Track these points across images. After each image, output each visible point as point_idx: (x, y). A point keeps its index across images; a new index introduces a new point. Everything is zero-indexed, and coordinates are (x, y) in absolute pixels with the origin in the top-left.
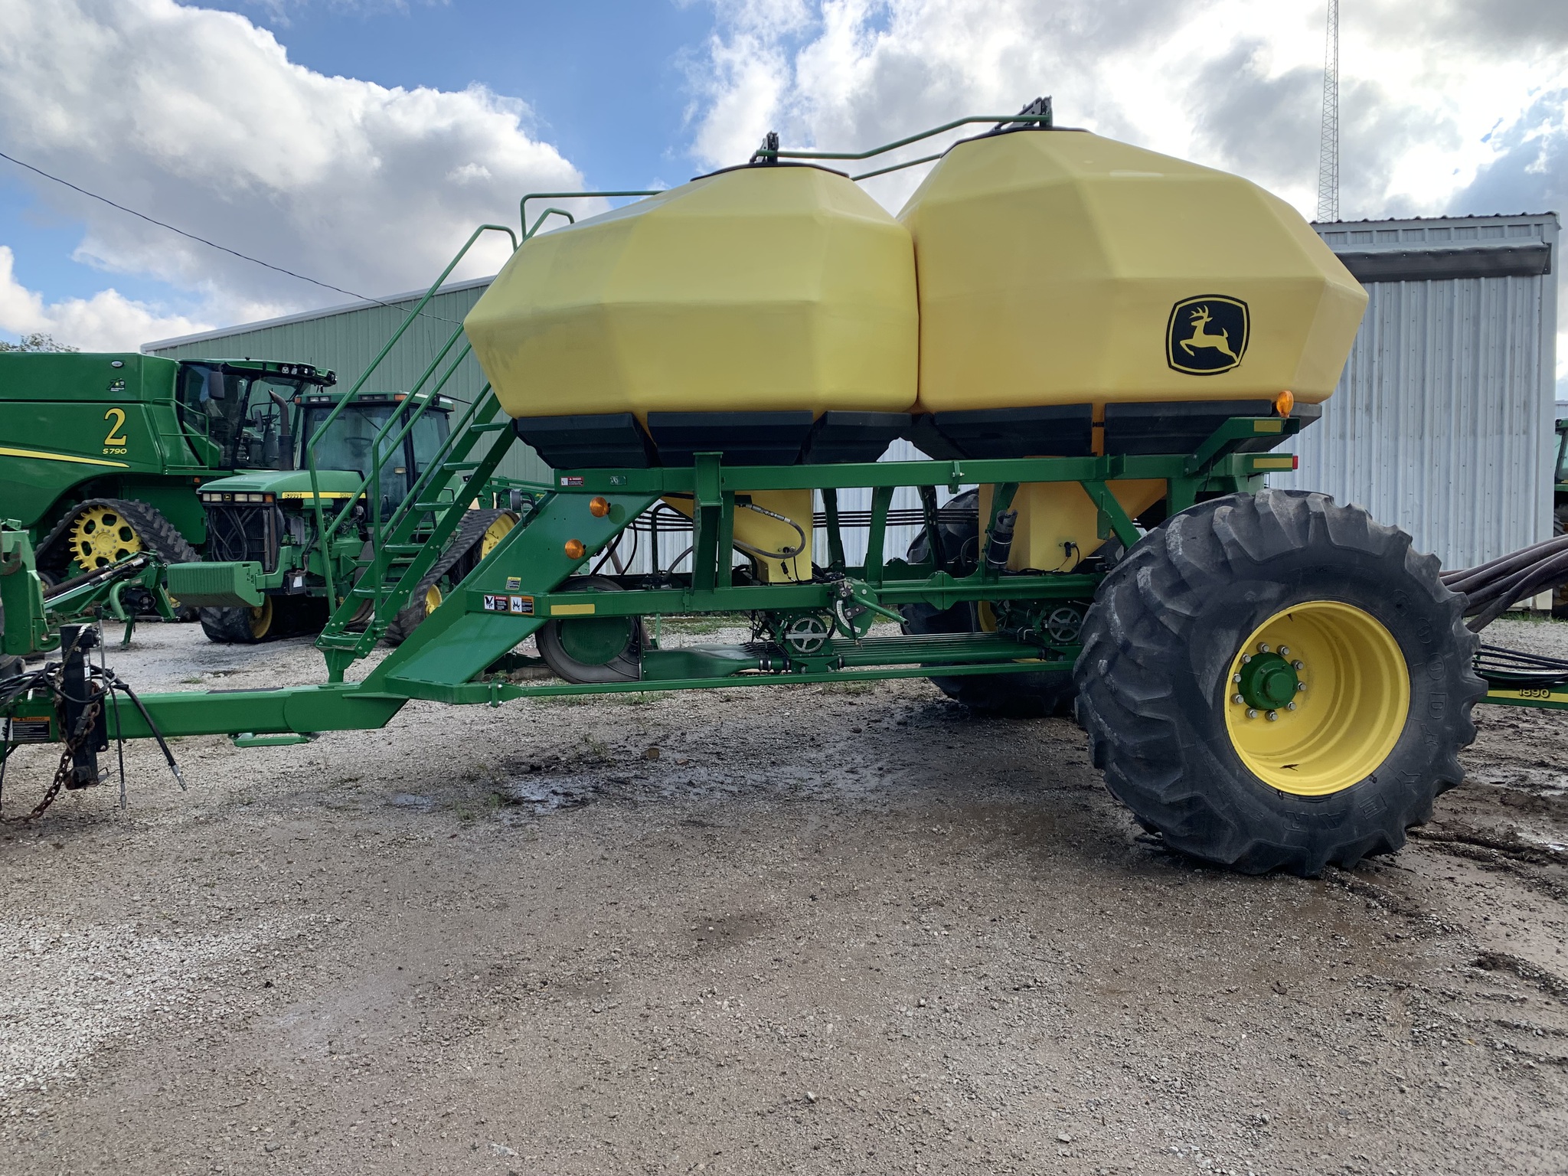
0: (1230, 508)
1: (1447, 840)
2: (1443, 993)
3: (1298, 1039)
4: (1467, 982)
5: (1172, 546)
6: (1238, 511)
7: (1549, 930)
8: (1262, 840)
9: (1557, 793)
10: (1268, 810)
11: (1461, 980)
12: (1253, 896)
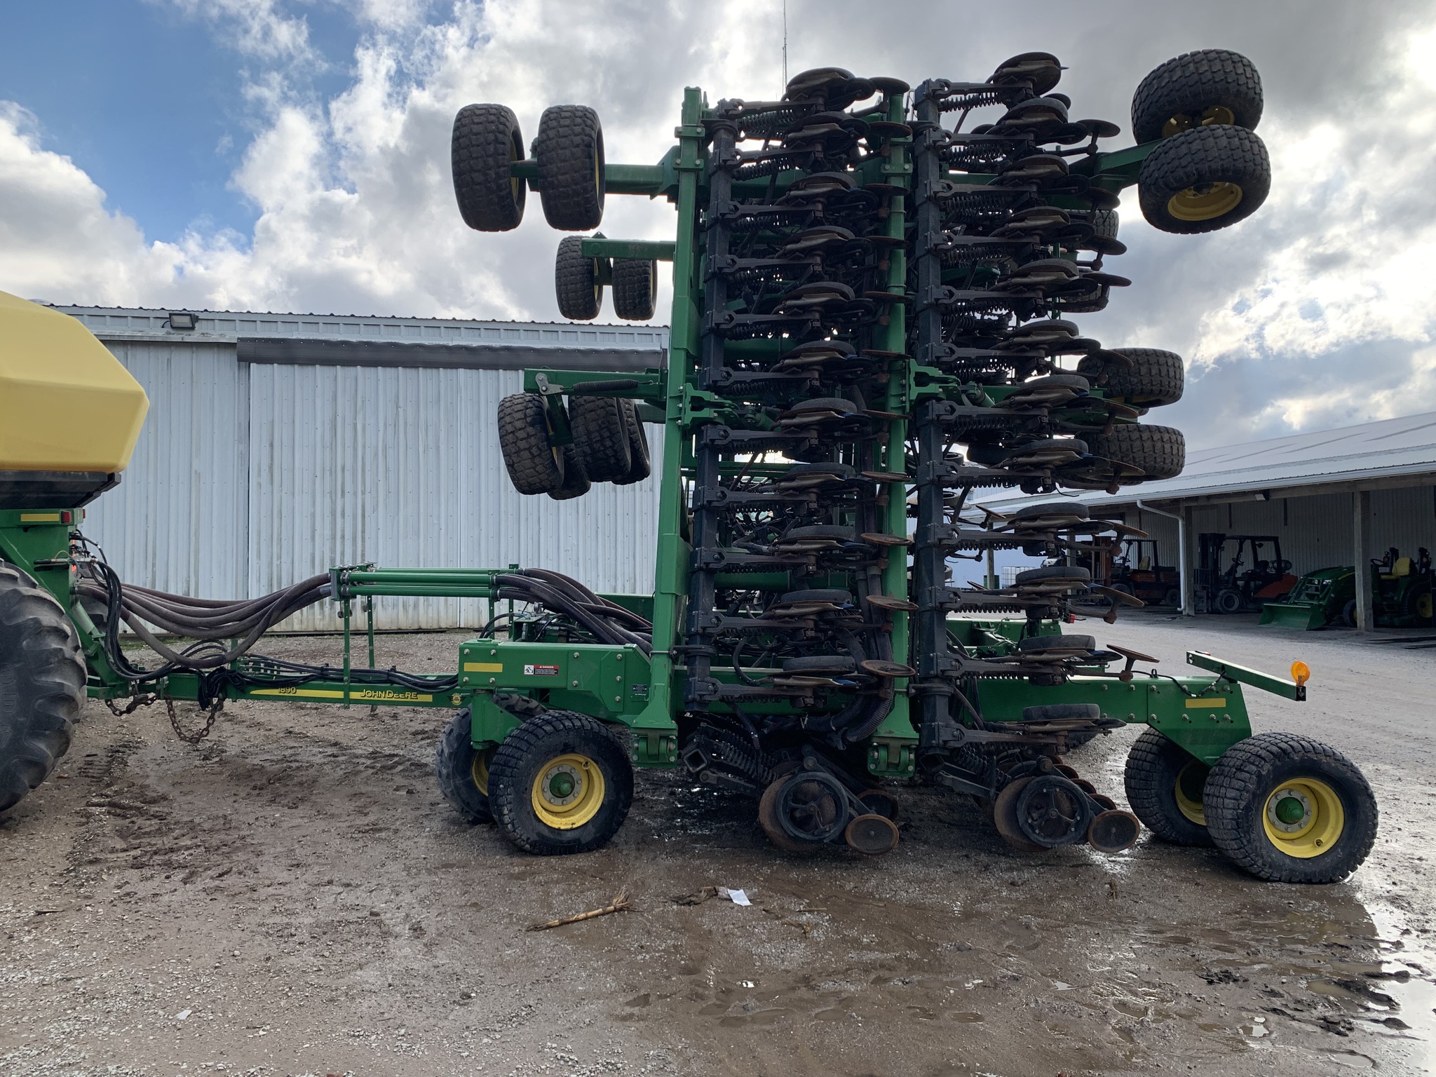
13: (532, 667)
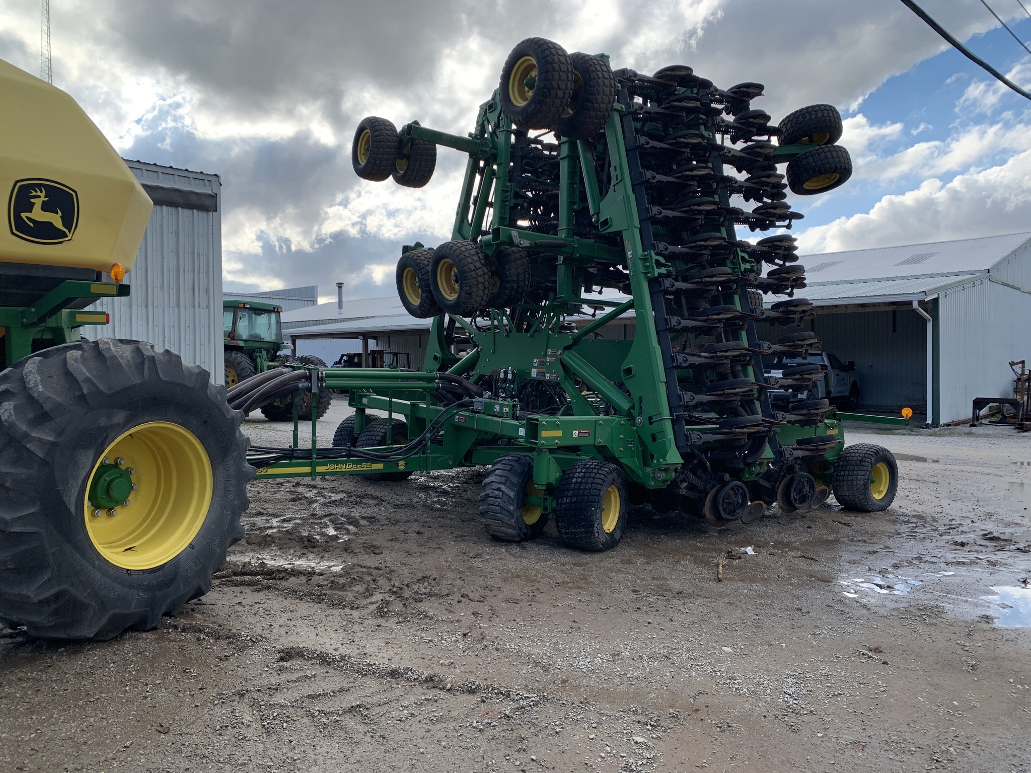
0: (80, 353)
1: (227, 577)
2: (270, 688)
3: (192, 766)
4: (279, 674)
5: (31, 384)
6: (86, 355)
7: (306, 622)
8: (116, 611)
9: (274, 531)
10: (121, 587)
11: (275, 674)
12: (114, 658)
13: (577, 432)
